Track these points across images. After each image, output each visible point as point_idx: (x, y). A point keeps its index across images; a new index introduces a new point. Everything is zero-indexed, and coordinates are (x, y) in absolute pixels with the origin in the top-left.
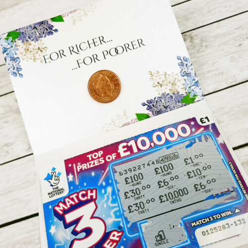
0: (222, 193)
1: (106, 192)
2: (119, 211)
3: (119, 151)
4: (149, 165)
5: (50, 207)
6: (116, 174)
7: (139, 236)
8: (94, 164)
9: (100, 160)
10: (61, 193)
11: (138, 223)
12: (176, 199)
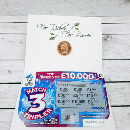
0: (98, 108)
1: (50, 91)
2: (54, 101)
3: (61, 76)
4: (72, 85)
5: (25, 90)
6: (57, 85)
7: (59, 114)
8: (49, 77)
9: (52, 77)
10: (31, 85)
11: (60, 108)
12: (79, 103)
